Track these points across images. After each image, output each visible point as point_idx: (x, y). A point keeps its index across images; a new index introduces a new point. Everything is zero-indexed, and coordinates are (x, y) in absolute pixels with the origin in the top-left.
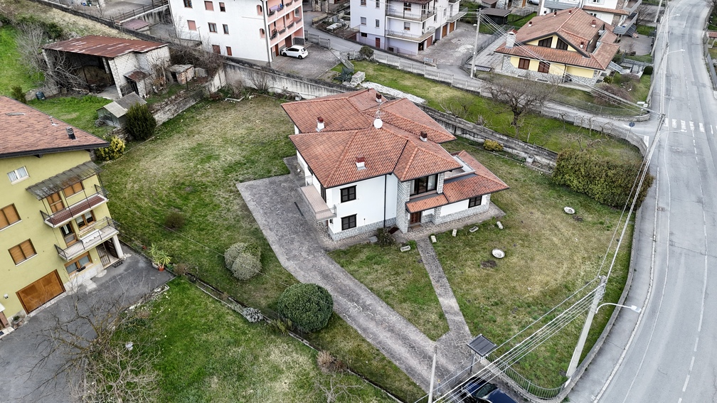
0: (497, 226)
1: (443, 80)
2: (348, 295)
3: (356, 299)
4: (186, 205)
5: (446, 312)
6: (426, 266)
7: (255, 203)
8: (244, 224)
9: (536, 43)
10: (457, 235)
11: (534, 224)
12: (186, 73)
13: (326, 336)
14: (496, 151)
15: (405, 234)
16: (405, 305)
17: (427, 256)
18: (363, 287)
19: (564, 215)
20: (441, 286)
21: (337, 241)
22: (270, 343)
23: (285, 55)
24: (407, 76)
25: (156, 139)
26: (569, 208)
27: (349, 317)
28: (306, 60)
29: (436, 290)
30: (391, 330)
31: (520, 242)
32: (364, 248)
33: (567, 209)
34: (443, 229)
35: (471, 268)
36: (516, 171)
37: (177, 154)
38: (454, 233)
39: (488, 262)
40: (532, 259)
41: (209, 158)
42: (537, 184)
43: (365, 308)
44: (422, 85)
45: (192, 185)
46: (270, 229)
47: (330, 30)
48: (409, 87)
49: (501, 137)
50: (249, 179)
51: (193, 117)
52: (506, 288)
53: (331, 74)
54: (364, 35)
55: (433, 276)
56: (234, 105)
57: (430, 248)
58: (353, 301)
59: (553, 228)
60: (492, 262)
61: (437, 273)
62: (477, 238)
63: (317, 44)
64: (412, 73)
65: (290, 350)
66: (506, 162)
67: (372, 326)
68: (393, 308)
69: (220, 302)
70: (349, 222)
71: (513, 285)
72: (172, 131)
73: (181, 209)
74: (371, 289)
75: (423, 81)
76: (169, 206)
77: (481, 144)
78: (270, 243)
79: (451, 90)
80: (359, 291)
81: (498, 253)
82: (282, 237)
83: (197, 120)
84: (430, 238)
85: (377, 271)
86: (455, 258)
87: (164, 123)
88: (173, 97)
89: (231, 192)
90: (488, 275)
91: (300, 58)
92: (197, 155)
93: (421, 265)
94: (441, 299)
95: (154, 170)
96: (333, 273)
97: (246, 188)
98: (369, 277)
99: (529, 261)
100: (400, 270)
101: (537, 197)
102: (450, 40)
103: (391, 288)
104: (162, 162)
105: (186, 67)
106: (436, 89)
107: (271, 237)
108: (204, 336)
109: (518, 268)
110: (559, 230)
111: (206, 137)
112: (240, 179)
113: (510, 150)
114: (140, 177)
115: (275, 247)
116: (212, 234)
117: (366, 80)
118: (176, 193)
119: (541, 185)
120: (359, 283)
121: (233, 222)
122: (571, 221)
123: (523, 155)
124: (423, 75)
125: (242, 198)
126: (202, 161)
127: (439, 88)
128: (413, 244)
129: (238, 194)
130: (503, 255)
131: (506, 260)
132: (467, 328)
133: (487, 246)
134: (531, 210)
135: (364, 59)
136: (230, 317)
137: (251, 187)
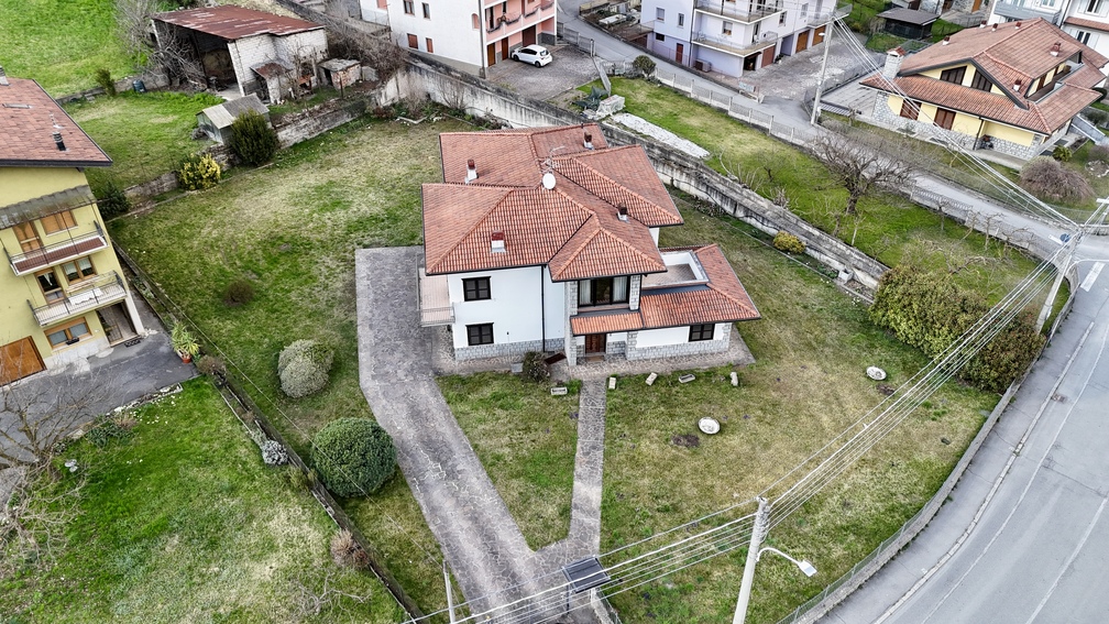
0: (729, 378)
1: (756, 123)
2: (436, 450)
3: (444, 458)
4: (269, 270)
5: (576, 507)
6: (580, 425)
7: (369, 282)
8: (338, 313)
9: (937, 75)
10: (654, 383)
11: (798, 386)
12: (347, 72)
13: (371, 507)
14: (793, 253)
15: (572, 367)
16: (515, 483)
17: (590, 408)
18: (465, 440)
19: (863, 379)
20: (588, 462)
21: (460, 362)
22: (280, 500)
23: (516, 59)
24: (701, 109)
25: (275, 167)
26: (877, 369)
27: (421, 483)
28: (546, 69)
29: (577, 466)
30: (475, 518)
31: (759, 413)
32: (495, 379)
33: (873, 371)
34: (637, 370)
35: (651, 442)
36: (813, 292)
37: (293, 193)
38: (650, 381)
39: (686, 437)
40: (766, 446)
41: (336, 204)
42: (841, 318)
43: (452, 474)
44: (718, 127)
45: (293, 241)
46: (371, 326)
47: (603, 25)
48: (693, 129)
49: (811, 230)
50: (379, 245)
51: (340, 140)
52: (696, 486)
53: (571, 96)
54: (660, 37)
55: (583, 443)
56: (406, 128)
57: (601, 397)
58: (439, 460)
59: (831, 399)
60: (692, 439)
61: (593, 439)
62: (686, 394)
63: (576, 45)
64: (709, 106)
65: (304, 518)
66: (802, 273)
67: (447, 505)
68: (494, 483)
69: (241, 424)
70: (481, 333)
71: (709, 483)
72: (302, 158)
73: (260, 275)
74: (476, 447)
75: (723, 121)
76: (246, 268)
77: (770, 238)
78: (361, 346)
79: (764, 141)
80: (455, 447)
81: (709, 425)
82: (383, 340)
83: (345, 146)
84: (608, 380)
85: (498, 419)
86: (632, 419)
87: (295, 144)
88: (317, 107)
89: (344, 260)
90: (675, 459)
91: (537, 65)
92: (321, 198)
93: (571, 423)
94: (577, 484)
95: (249, 212)
96: (429, 411)
97: (368, 258)
98: (481, 427)
99: (758, 448)
100: (535, 424)
101: (829, 341)
102: (808, 57)
103: (507, 450)
104: (267, 202)
105: (349, 63)
106: (739, 136)
107: (365, 336)
108: (194, 472)
109: (733, 456)
110: (840, 405)
111: (346, 172)
112: (366, 242)
113: (816, 255)
114: (226, 220)
115: (364, 356)
116: (285, 319)
117: (625, 111)
118: (264, 250)
119: (847, 321)
120: (461, 433)
121: (322, 306)
122: (873, 392)
123: (836, 265)
124: (726, 111)
125: (354, 271)
126: (324, 208)
127: (746, 136)
128: (575, 387)
129: (350, 265)
130: (716, 428)
131: (719, 438)
132: (597, 540)
133: (696, 410)
134: (805, 363)
135: (640, 76)
136: (243, 450)
137: (376, 257)
